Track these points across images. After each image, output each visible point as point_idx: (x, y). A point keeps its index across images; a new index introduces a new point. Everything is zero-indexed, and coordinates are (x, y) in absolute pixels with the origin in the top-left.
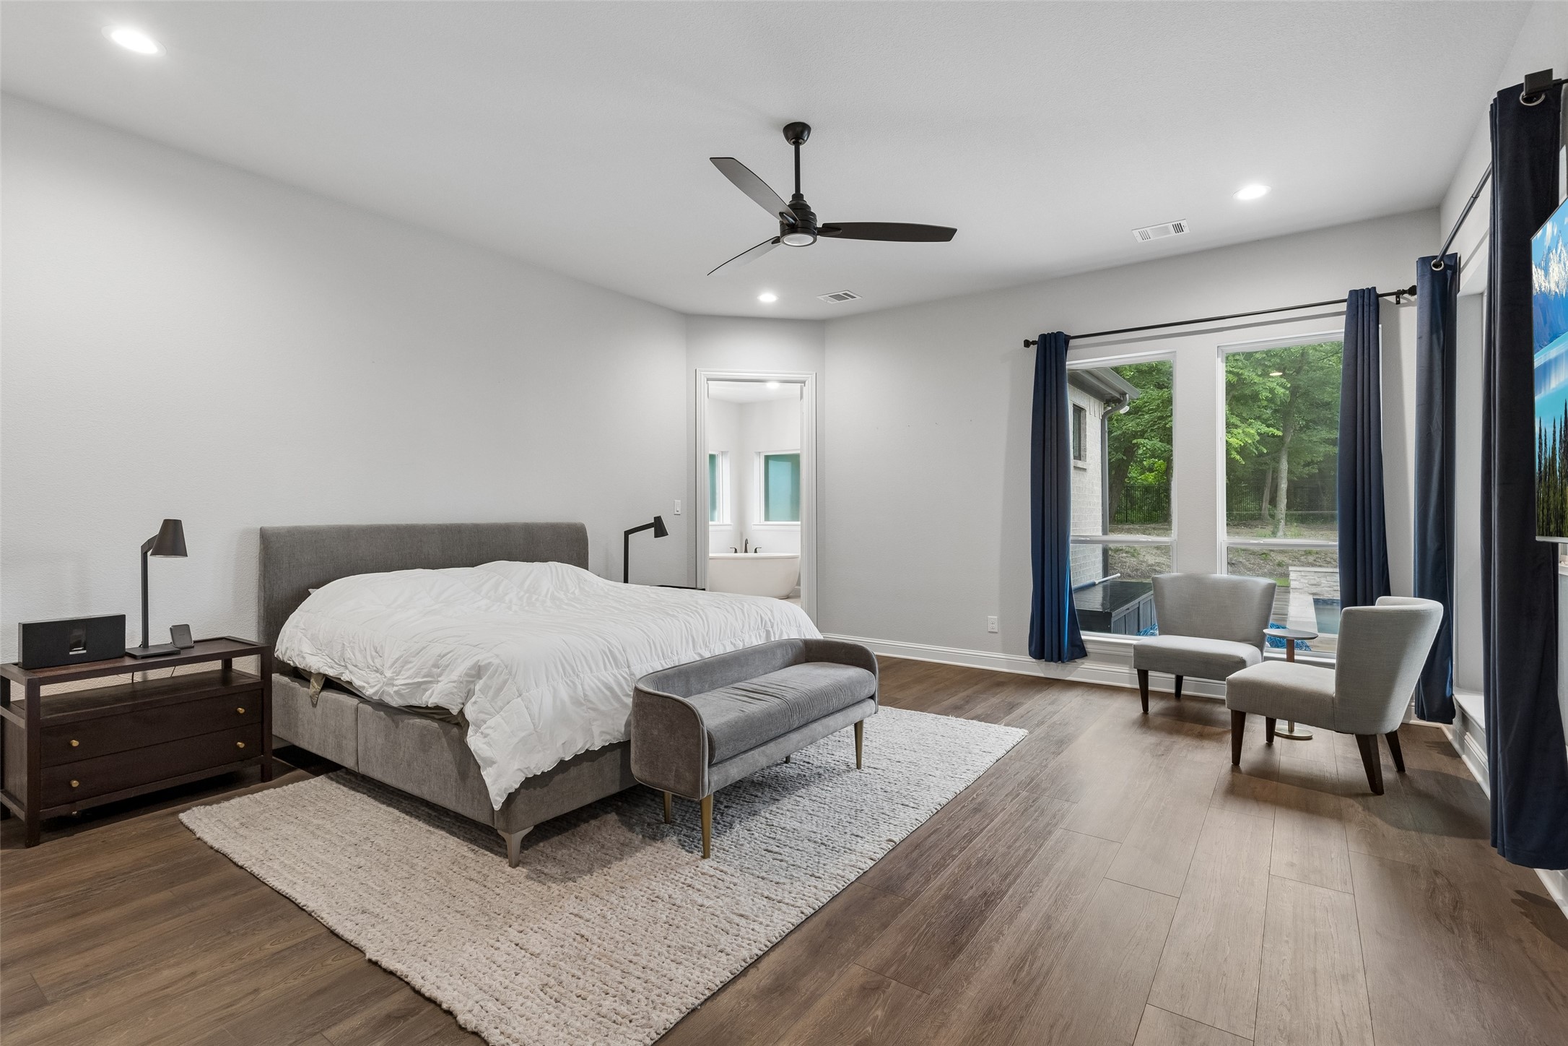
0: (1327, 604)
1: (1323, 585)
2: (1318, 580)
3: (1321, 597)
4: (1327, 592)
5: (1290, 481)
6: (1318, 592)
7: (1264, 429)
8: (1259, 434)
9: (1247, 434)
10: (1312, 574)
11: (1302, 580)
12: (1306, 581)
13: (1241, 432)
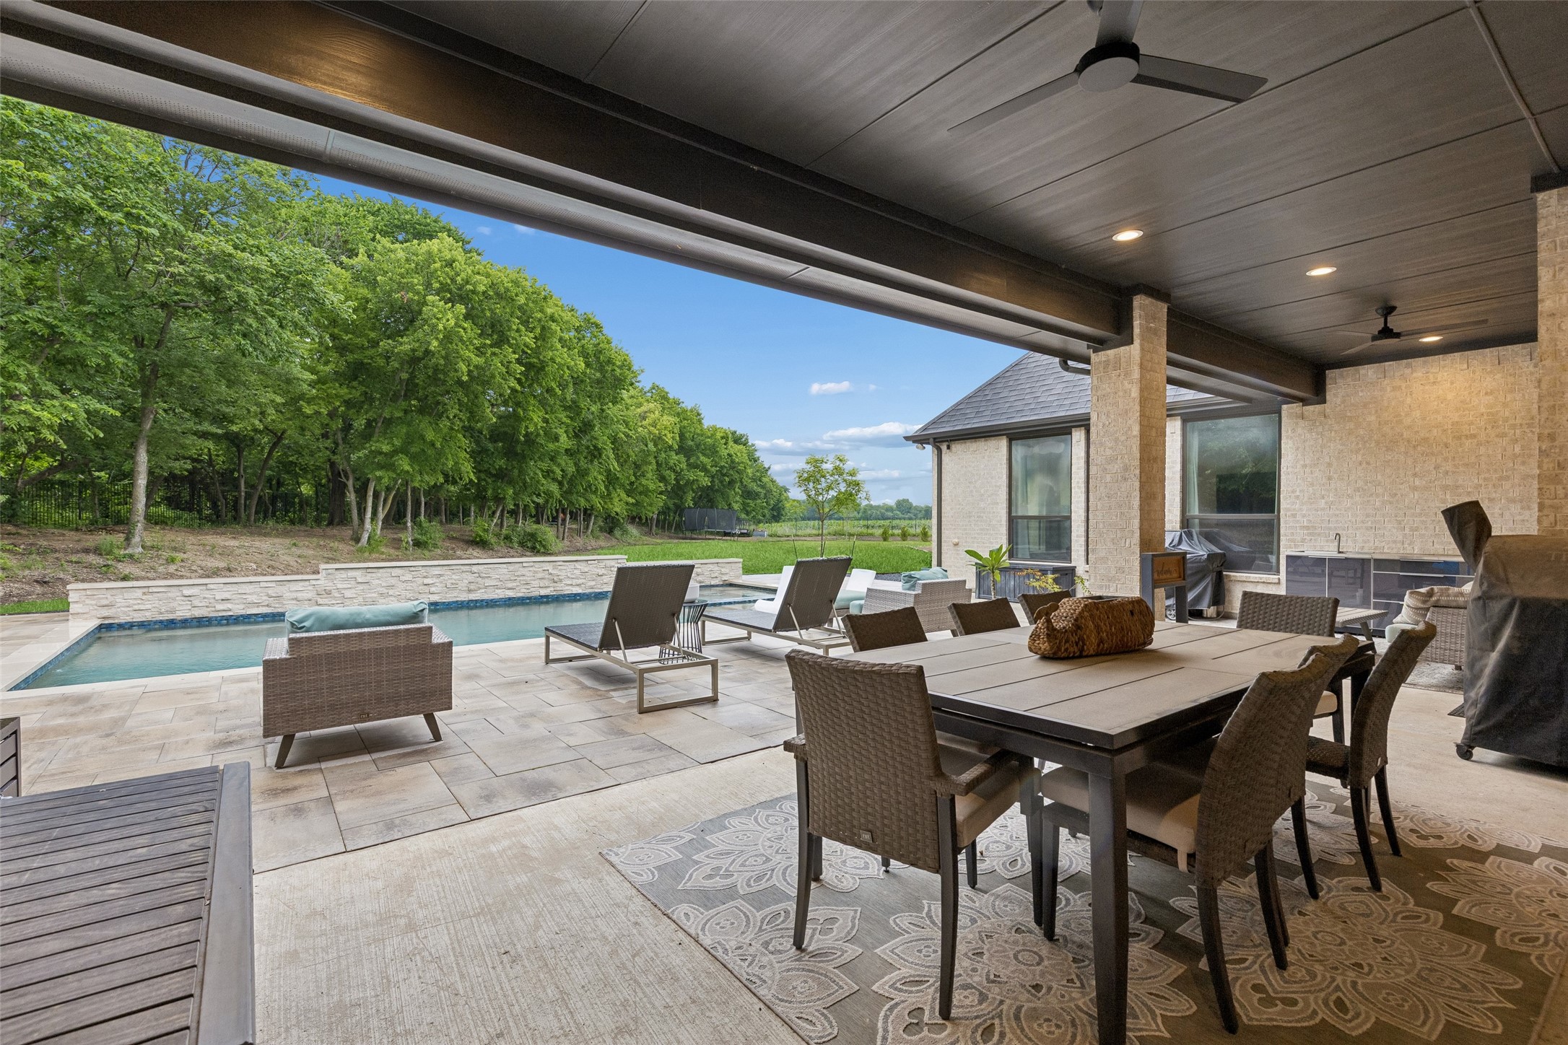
0: (125, 629)
1: (119, 605)
2: (111, 599)
3: (116, 621)
4: (124, 613)
5: (151, 473)
6: (111, 615)
7: (94, 404)
8: (87, 412)
9: (66, 409)
10: (104, 592)
11: (88, 601)
12: (94, 602)
13: (57, 404)
